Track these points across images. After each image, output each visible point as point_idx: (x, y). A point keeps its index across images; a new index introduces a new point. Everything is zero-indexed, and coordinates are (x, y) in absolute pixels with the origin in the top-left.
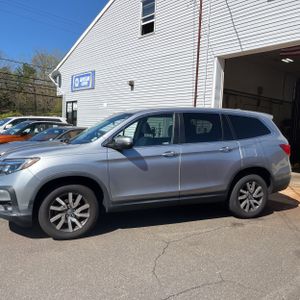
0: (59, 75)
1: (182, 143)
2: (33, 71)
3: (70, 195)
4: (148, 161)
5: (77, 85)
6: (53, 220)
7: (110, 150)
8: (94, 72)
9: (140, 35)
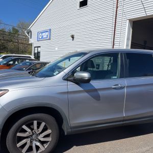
0: (31, 32)
1: (126, 77)
2: (17, 31)
3: (35, 122)
4: (100, 93)
5: (40, 37)
6: (19, 145)
7: (70, 83)
8: (50, 30)
9: (78, 8)
